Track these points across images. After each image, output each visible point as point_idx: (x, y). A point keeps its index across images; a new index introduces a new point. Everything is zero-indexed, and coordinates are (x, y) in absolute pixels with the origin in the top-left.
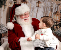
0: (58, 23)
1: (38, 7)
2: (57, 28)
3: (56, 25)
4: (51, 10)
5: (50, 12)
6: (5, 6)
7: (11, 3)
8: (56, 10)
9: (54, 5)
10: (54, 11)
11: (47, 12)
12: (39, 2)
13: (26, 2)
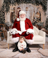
0: (39, 19)
1: (27, 10)
2: (38, 21)
3: (38, 20)
4: (34, 11)
5: (33, 13)
6: (9, 12)
7: (12, 10)
8: (37, 11)
9: (36, 9)
10: (35, 12)
11: (32, 13)
12: (27, 8)
13: (20, 9)
